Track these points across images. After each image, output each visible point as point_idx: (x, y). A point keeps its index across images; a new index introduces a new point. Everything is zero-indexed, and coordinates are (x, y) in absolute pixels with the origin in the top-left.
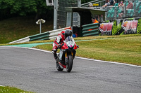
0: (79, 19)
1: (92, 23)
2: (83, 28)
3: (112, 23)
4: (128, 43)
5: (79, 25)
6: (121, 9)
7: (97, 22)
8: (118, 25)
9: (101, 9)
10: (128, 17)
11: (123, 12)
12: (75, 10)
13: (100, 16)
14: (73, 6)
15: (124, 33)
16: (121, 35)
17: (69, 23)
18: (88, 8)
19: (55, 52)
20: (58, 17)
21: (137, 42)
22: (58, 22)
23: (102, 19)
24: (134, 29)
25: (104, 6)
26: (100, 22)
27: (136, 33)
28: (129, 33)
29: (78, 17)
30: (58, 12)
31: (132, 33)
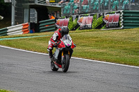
0: (36, 16)
1: (48, 19)
2: (40, 24)
3: (68, 19)
4: (83, 38)
5: (36, 21)
6: (76, 6)
7: (53, 18)
8: (74, 21)
9: (57, 6)
10: (83, 13)
11: (78, 8)
12: (32, 7)
13: (56, 12)
14: (30, 2)
15: (80, 29)
16: (77, 30)
17: (26, 19)
18: (45, 5)
19: (51, 50)
20: (16, 14)
21: (92, 37)
22: (16, 18)
23: (58, 15)
24: (89, 25)
25: (60, 3)
26: (57, 18)
27: (91, 28)
28: (84, 29)
29: (35, 13)
30: (16, 9)
31: (87, 29)
